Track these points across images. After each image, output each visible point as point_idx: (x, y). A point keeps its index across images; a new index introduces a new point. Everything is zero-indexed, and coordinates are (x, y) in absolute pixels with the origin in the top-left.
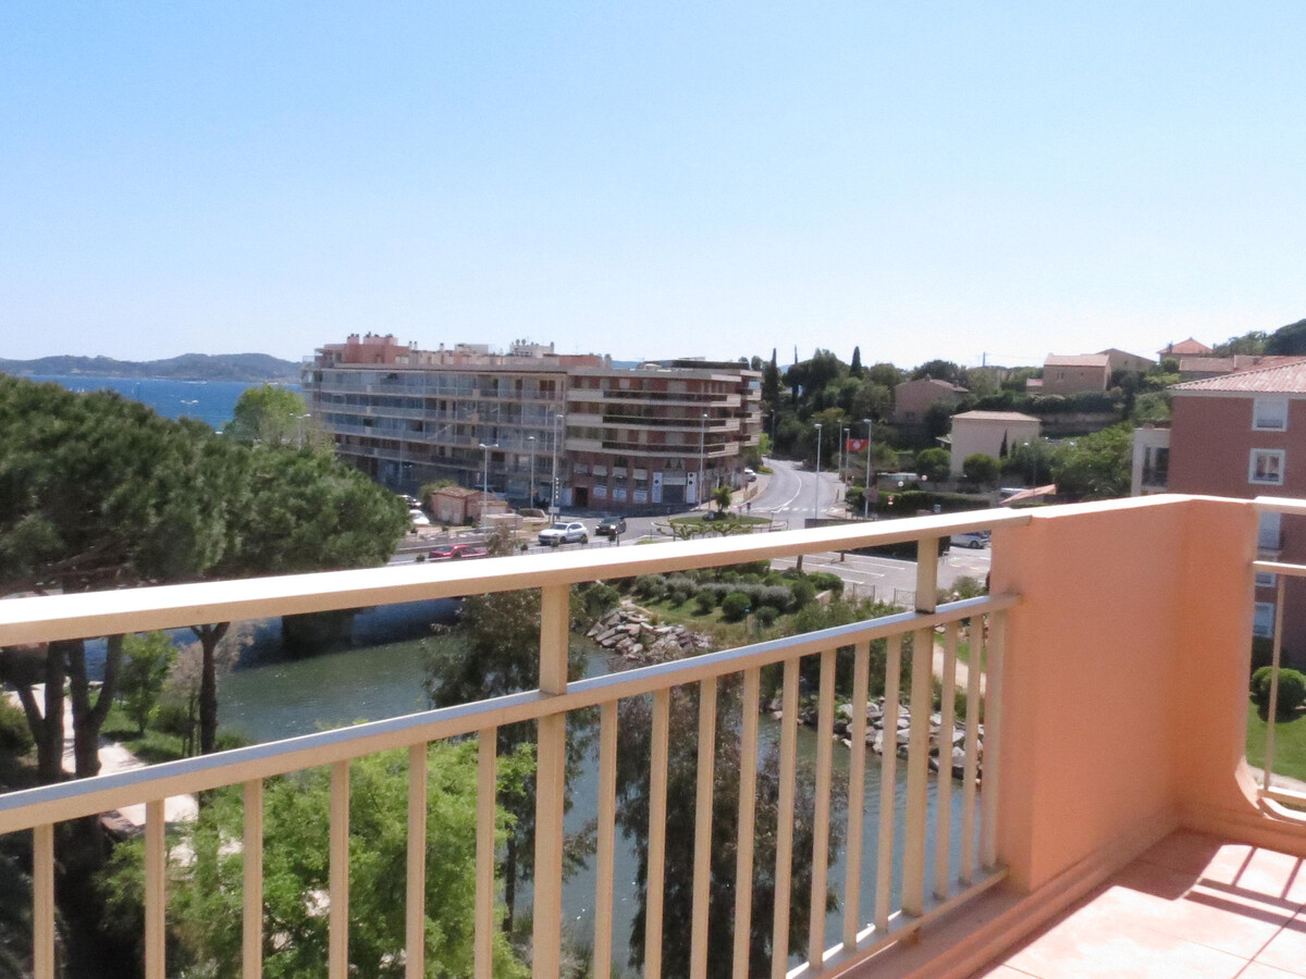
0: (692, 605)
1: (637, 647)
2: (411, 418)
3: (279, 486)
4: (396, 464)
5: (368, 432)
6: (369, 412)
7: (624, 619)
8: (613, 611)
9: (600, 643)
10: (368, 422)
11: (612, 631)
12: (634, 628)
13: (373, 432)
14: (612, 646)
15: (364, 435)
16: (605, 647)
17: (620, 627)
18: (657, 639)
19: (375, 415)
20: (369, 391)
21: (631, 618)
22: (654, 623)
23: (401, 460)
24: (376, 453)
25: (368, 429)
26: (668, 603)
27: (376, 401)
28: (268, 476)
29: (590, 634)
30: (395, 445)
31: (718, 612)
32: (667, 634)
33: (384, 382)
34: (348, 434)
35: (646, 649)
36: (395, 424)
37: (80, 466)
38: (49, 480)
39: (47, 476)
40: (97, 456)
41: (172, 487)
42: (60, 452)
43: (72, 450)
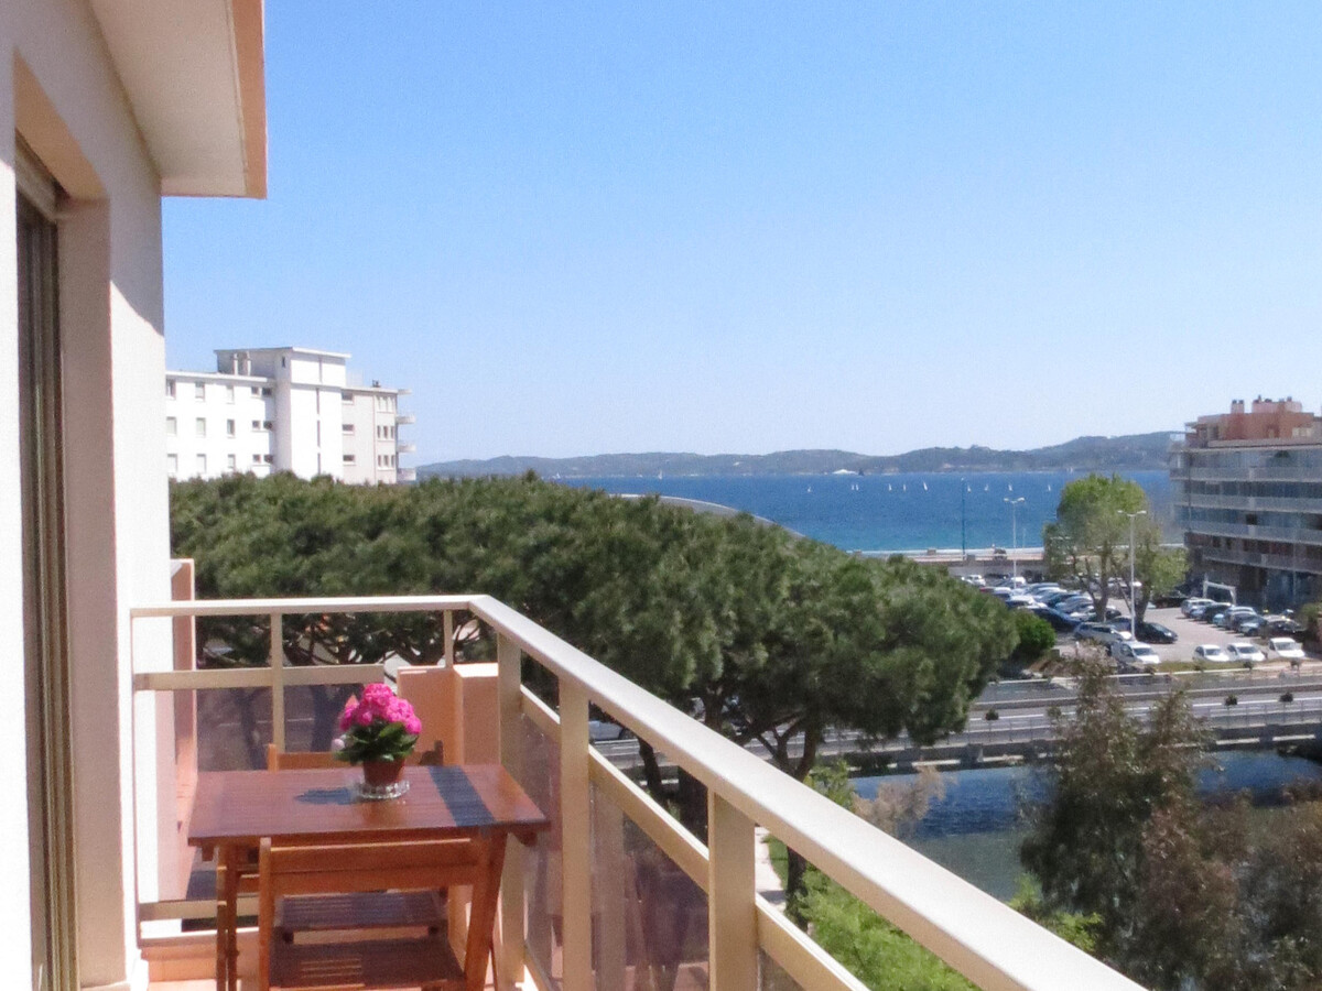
2: (1305, 512)
3: (826, 594)
4: (1290, 575)
5: (1252, 533)
6: (1252, 505)
10: (1252, 519)
13: (1259, 533)
15: (1246, 537)
19: (1260, 509)
20: (1252, 477)
23: (1294, 569)
24: (1264, 561)
25: (1252, 528)
27: (1260, 490)
28: (816, 584)
30: (1286, 549)
33: (1270, 463)
34: (1227, 535)
36: (1285, 521)
37: (560, 573)
38: (532, 587)
39: (529, 584)
40: (576, 562)
41: (656, 594)
42: (544, 559)
43: (555, 557)
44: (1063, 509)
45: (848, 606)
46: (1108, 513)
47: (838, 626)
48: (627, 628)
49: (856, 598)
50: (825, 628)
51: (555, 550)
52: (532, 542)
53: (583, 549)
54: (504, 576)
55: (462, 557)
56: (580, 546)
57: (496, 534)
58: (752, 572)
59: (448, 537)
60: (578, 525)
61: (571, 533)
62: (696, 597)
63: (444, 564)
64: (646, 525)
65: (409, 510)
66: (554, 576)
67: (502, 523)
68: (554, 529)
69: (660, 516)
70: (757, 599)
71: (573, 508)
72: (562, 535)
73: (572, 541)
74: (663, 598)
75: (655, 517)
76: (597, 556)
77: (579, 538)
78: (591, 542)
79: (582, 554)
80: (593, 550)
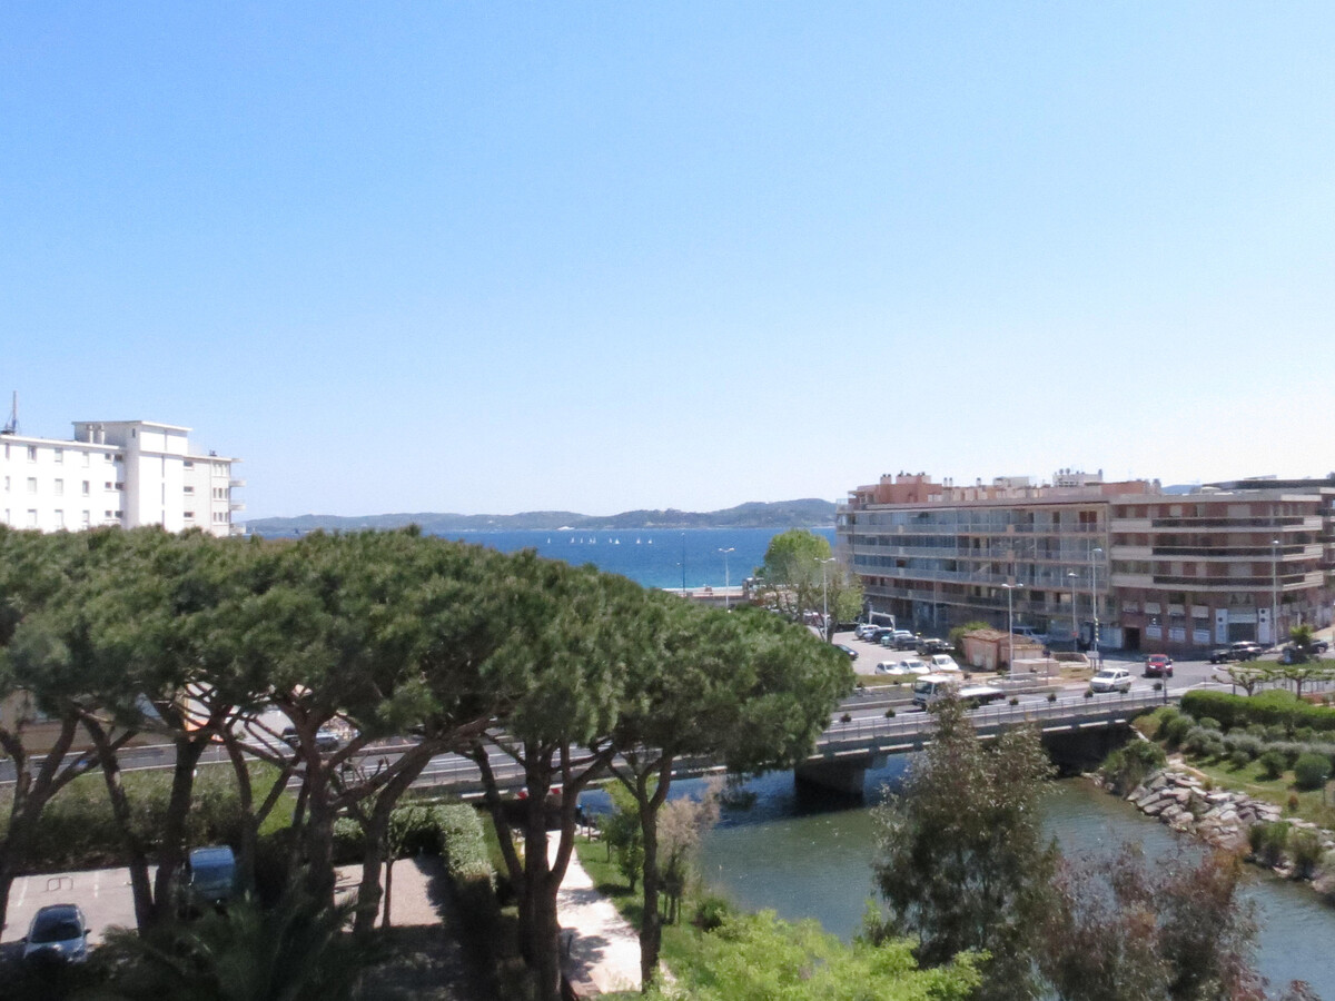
0: (1257, 768)
1: (1189, 816)
2: (944, 557)
3: (698, 643)
4: (931, 606)
5: (902, 574)
6: (901, 553)
7: (1171, 783)
8: (1159, 772)
9: (1141, 809)
10: (901, 563)
11: (1156, 796)
12: (1182, 793)
13: (907, 574)
14: (1157, 813)
15: (898, 577)
16: (1147, 814)
17: (1166, 792)
18: (1211, 809)
19: (907, 556)
20: (901, 532)
21: (1179, 781)
22: (1208, 787)
23: (935, 602)
24: (911, 595)
25: (901, 570)
26: (1226, 765)
27: (907, 542)
28: (686, 634)
29: (1131, 798)
30: (929, 586)
31: (1289, 777)
32: (1223, 802)
33: (915, 521)
34: (881, 576)
35: (1197, 819)
36: (927, 564)
37: (462, 629)
38: (432, 644)
39: (431, 640)
40: (478, 617)
41: (557, 650)
42: (444, 615)
43: (457, 613)
44: (770, 557)
45: (719, 653)
46: (803, 560)
47: (714, 673)
48: (533, 685)
49: (727, 647)
50: (703, 676)
51: (456, 605)
52: (429, 596)
53: (485, 605)
54: (406, 635)
55: (360, 613)
56: (482, 601)
57: (392, 588)
58: (635, 624)
59: (342, 592)
60: (476, 580)
61: (470, 588)
62: (593, 651)
63: (340, 622)
64: (532, 578)
65: (298, 564)
66: (456, 634)
67: (399, 579)
68: (451, 584)
69: (544, 573)
70: (643, 650)
71: (467, 562)
72: (461, 590)
73: (471, 597)
74: (566, 654)
75: (539, 573)
76: (499, 611)
77: (479, 592)
78: (492, 597)
79: (484, 610)
80: (494, 605)
